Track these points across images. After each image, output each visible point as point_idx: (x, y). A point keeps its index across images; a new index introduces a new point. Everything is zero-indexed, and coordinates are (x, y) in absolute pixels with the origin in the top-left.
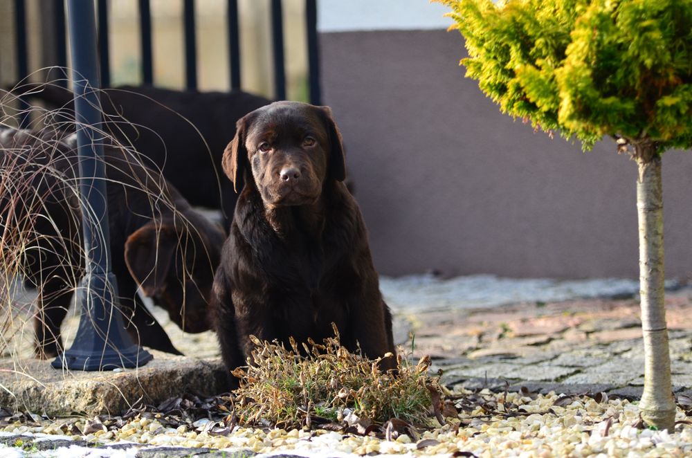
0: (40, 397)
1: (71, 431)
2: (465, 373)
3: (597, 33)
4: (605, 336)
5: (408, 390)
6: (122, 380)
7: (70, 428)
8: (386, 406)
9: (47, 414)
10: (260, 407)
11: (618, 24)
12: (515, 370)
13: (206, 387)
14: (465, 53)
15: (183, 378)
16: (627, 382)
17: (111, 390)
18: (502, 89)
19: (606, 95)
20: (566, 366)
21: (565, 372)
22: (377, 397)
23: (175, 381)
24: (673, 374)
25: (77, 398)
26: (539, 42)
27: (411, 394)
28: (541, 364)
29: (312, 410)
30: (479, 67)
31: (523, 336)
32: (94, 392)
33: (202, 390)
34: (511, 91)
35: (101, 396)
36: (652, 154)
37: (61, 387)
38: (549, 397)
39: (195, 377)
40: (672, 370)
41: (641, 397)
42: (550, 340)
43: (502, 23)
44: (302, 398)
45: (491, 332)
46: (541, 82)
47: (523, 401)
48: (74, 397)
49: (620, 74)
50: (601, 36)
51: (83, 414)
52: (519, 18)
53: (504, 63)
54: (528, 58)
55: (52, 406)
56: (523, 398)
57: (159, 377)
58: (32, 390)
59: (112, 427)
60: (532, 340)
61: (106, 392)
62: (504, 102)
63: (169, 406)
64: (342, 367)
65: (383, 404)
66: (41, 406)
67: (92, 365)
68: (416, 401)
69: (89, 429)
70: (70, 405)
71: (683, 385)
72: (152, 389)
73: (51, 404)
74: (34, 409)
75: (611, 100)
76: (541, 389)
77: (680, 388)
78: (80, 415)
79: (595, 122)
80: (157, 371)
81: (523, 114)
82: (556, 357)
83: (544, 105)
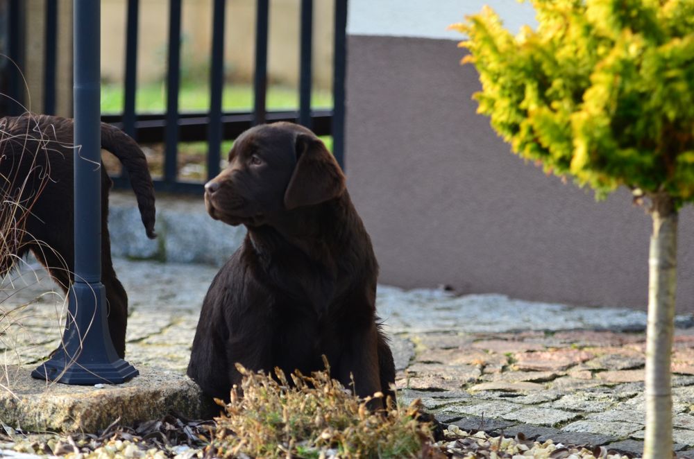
0: (16, 409)
1: (43, 450)
2: (462, 410)
3: (619, 79)
4: (612, 377)
5: (397, 434)
6: (101, 398)
7: (42, 446)
8: (372, 450)
9: (21, 428)
10: (239, 440)
11: (642, 72)
12: (514, 410)
13: (190, 409)
14: (479, 87)
15: (166, 400)
16: (629, 434)
17: (89, 408)
18: (515, 129)
19: (624, 146)
20: (568, 410)
21: (565, 416)
22: (363, 439)
23: (158, 402)
24: (677, 428)
25: (53, 413)
26: (557, 83)
27: (399, 439)
28: (541, 405)
29: (293, 448)
30: (492, 103)
31: (528, 370)
32: (71, 409)
33: (186, 413)
34: (524, 132)
35: (78, 414)
36: (670, 209)
37: (38, 401)
38: (546, 447)
39: (179, 399)
40: (676, 424)
41: (642, 454)
42: (555, 377)
43: (520, 59)
44: (285, 434)
45: (495, 362)
46: (555, 127)
47: (519, 450)
48: (50, 413)
49: (640, 125)
50: (623, 82)
51: (59, 430)
52: (538, 56)
53: (519, 101)
54: (544, 99)
55: (27, 420)
56: (519, 445)
57: (141, 397)
58: (8, 401)
59: (84, 449)
60: (536, 376)
61: (84, 410)
62: (516, 142)
63: (148, 429)
64: (330, 404)
65: (368, 448)
66: (16, 418)
67: (73, 379)
68: (404, 446)
69: (60, 450)
70: (46, 421)
71: (686, 443)
72: (132, 409)
73: (26, 417)
74: (8, 421)
75: (628, 153)
76: (540, 436)
77: (683, 446)
78: (55, 431)
79: (610, 173)
80: (139, 391)
81: (536, 157)
82: (558, 398)
83: (558, 151)
